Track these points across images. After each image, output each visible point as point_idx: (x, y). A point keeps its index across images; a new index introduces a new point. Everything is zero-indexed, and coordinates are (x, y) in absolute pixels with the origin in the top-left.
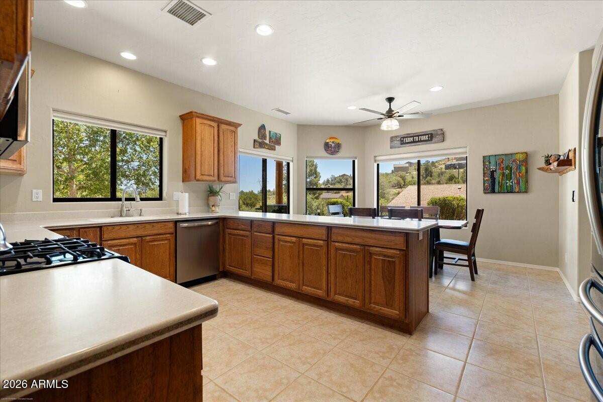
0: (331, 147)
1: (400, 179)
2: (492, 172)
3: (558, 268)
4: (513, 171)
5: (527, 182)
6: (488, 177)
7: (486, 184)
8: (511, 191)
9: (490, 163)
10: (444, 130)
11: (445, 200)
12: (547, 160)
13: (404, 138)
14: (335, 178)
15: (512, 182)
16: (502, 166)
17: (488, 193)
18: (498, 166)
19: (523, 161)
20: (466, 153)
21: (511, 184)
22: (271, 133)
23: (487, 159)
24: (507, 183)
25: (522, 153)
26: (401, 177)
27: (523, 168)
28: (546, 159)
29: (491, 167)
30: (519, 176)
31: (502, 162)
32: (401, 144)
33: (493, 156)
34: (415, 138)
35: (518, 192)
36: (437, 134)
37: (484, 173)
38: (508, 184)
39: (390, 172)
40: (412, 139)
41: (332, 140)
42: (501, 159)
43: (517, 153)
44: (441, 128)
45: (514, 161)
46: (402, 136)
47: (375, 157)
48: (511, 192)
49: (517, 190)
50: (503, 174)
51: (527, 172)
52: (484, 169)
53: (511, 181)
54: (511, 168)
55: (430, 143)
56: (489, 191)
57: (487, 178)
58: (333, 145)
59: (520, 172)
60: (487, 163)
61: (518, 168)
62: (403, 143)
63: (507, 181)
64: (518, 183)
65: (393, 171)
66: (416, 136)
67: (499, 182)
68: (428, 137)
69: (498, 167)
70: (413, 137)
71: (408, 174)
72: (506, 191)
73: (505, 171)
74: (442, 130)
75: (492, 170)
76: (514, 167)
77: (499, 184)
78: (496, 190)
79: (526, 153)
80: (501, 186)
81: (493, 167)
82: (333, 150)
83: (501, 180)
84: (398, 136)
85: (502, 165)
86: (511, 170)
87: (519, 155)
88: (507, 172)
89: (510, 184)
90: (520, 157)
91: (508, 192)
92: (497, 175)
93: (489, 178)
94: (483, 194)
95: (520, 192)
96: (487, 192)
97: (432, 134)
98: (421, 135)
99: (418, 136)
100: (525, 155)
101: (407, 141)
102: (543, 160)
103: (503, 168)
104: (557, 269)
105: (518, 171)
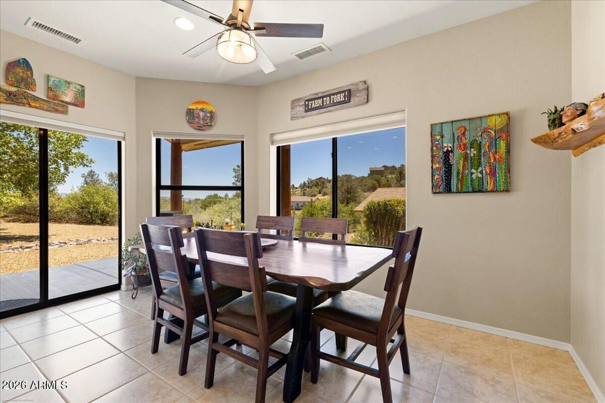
0: (198, 117)
1: (375, 182)
2: (447, 154)
3: (570, 345)
4: (483, 151)
5: (508, 170)
6: (439, 163)
7: (436, 177)
8: (479, 189)
9: (442, 137)
10: (369, 82)
11: (385, 205)
12: (554, 120)
13: (309, 100)
14: (312, 181)
15: (481, 172)
16: (465, 141)
17: (439, 193)
18: (456, 141)
19: (501, 130)
20: (403, 121)
21: (480, 175)
22: (52, 79)
23: (438, 129)
24: (472, 174)
25: (499, 115)
26: (376, 180)
27: (502, 144)
28: (552, 117)
29: (445, 145)
30: (495, 159)
31: (464, 134)
32: (306, 111)
33: (447, 122)
34: (325, 99)
35: (492, 191)
36: (358, 91)
37: (433, 157)
38: (474, 176)
39: (366, 175)
40: (320, 101)
41: (200, 107)
42: (462, 127)
43: (489, 116)
44: (363, 79)
45: (485, 131)
46: (308, 98)
47: (272, 135)
48: (480, 191)
49: (490, 188)
50: (466, 157)
51: (508, 151)
52: (432, 149)
53: (480, 169)
54: (480, 145)
55: (349, 107)
56: (441, 190)
57: (437, 166)
58: (201, 114)
59: (496, 152)
60: (438, 137)
61: (493, 143)
62: (308, 109)
63: (473, 171)
64: (493, 174)
65: (369, 174)
66: (326, 96)
67: (458, 173)
68: (345, 97)
69: (456, 143)
70: (322, 97)
71: (383, 178)
72: (470, 189)
73: (468, 152)
74: (365, 82)
75: (445, 150)
76: (485, 143)
77: (458, 176)
78: (454, 188)
79: (507, 114)
80: (461, 180)
81: (448, 145)
82: (201, 122)
83: (461, 168)
84: (301, 98)
85: (463, 138)
86: (480, 149)
87: (493, 118)
88: (473, 152)
89: (477, 176)
90: (497, 122)
91: (474, 192)
92: (456, 160)
93: (441, 165)
94: (432, 195)
95: (497, 191)
96: (438, 191)
97: (349, 91)
98: (334, 94)
99: (330, 95)
100: (505, 117)
101: (313, 106)
102: (545, 121)
103: (464, 145)
104: (569, 347)
105: (493, 150)
